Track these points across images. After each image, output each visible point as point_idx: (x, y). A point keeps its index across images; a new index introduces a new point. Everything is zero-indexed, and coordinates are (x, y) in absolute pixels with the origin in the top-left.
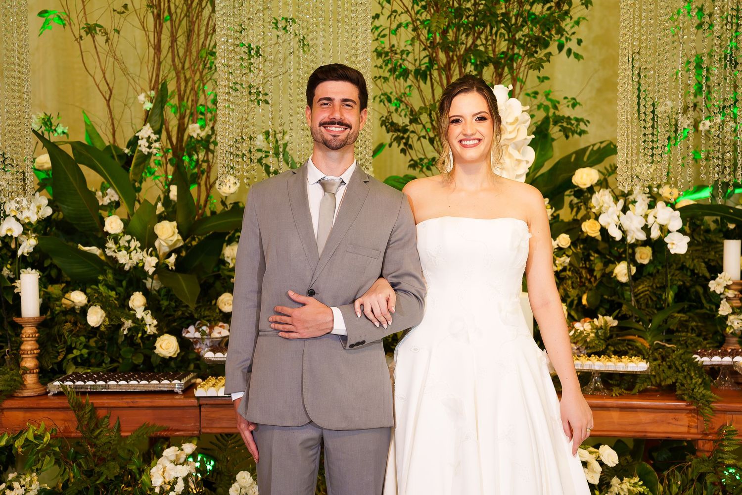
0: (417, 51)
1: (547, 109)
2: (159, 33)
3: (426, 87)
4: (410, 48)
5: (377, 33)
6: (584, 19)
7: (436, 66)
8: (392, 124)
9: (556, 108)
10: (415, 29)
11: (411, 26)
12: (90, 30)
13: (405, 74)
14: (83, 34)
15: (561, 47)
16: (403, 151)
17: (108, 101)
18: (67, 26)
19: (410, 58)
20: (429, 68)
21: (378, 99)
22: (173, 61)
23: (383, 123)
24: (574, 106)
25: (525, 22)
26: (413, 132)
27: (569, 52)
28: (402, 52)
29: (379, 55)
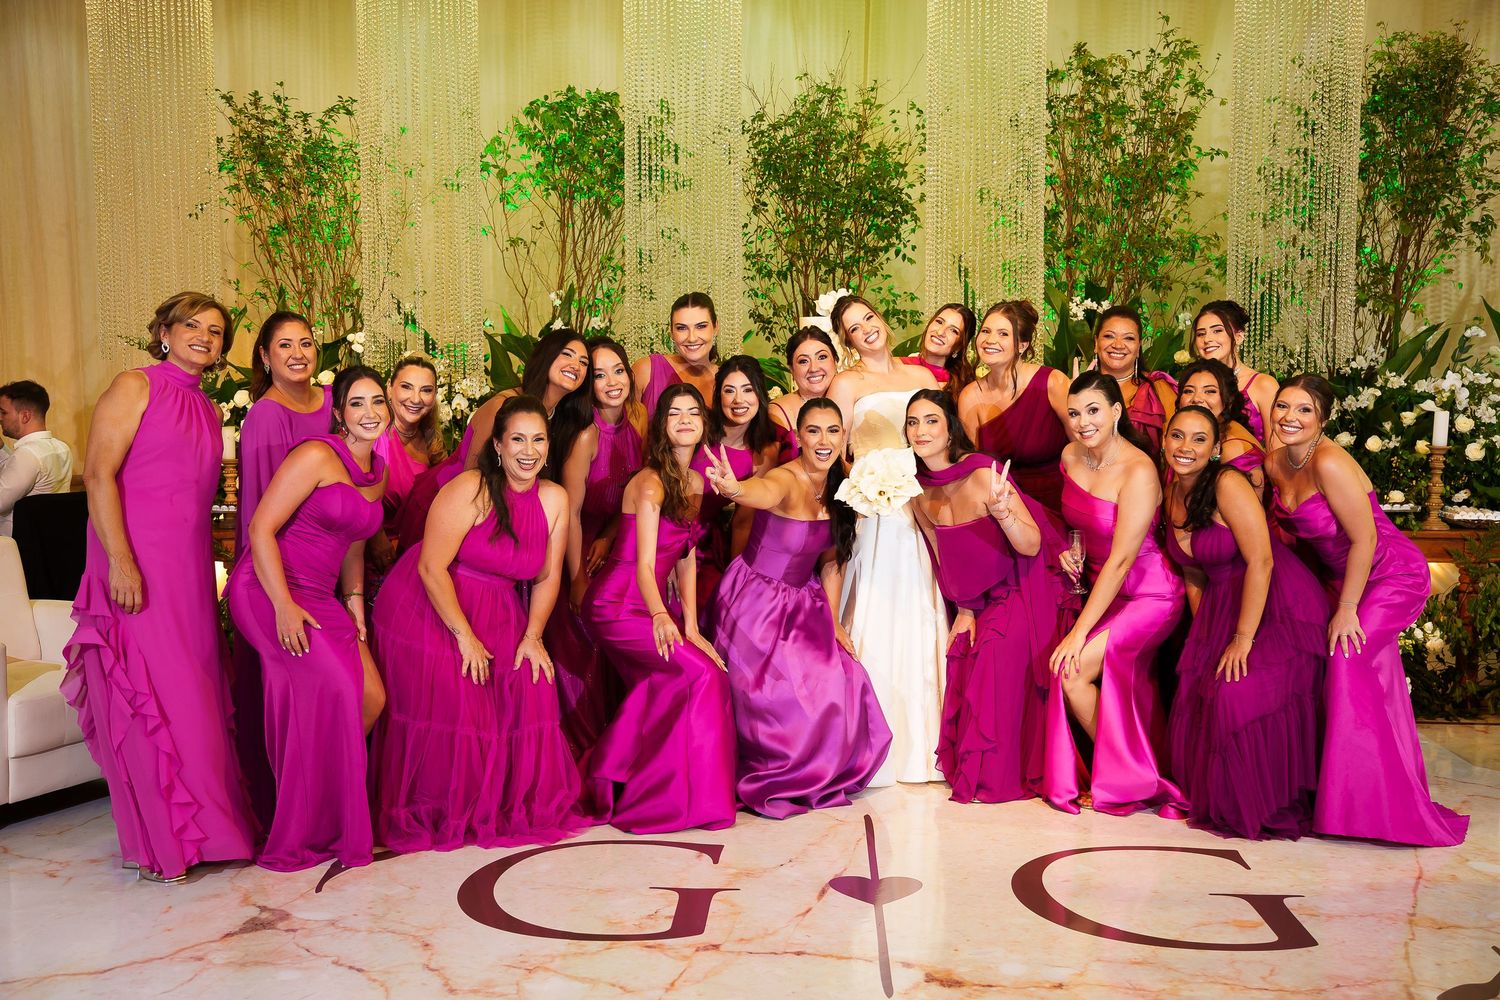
0: (779, 254)
1: (888, 303)
2: (564, 242)
3: (787, 286)
4: (772, 253)
5: (746, 239)
6: (920, 227)
7: (794, 268)
8: (760, 316)
9: (894, 302)
10: (777, 239)
11: (774, 237)
12: (514, 242)
13: (769, 275)
14: (507, 244)
15: (897, 253)
16: (768, 339)
17: (524, 298)
18: (491, 237)
19: (774, 260)
20: (789, 269)
21: (747, 294)
22: (575, 263)
23: (751, 316)
24: (912, 299)
25: (868, 232)
26: (776, 323)
27: (904, 256)
28: (767, 255)
29: (748, 258)
